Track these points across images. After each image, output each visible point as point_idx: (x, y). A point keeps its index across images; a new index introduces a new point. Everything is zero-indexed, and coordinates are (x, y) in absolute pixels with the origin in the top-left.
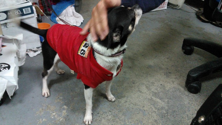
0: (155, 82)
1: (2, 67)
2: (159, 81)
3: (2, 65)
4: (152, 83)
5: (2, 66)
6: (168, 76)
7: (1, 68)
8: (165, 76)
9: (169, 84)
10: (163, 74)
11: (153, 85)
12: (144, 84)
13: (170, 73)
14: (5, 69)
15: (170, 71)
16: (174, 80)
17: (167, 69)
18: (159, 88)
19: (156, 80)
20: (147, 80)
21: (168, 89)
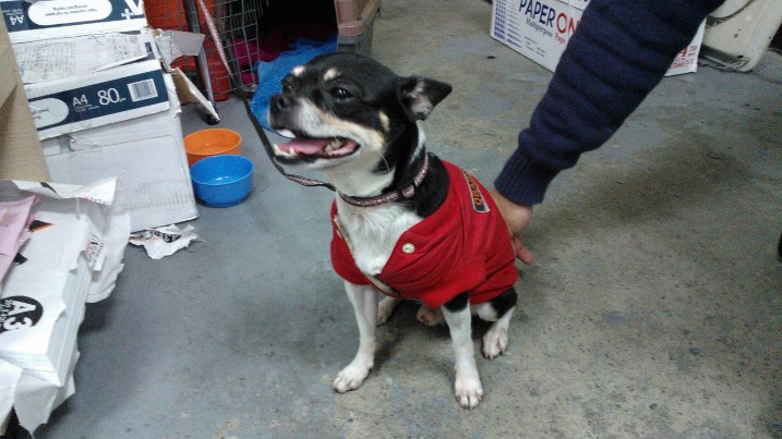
0: (629, 395)
1: (11, 313)
2: (644, 389)
4: (614, 396)
5: (12, 308)
6: (684, 368)
8: (673, 368)
9: (686, 405)
10: (666, 356)
11: (618, 406)
12: (579, 398)
13: (693, 352)
15: (695, 344)
16: (711, 385)
17: (686, 332)
18: (644, 423)
19: (634, 382)
20: (592, 383)
21: (680, 431)
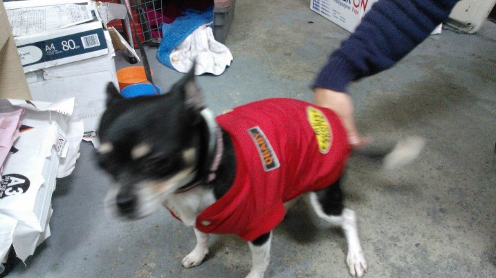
0: (402, 237)
1: (9, 185)
2: (412, 234)
3: (11, 178)
4: (392, 238)
5: (10, 181)
6: (437, 221)
7: (7, 187)
8: (430, 221)
9: (438, 244)
10: (425, 214)
11: (395, 245)
12: (371, 239)
13: (442, 211)
14: (14, 192)
15: (443, 206)
16: (453, 232)
17: (437, 199)
18: (412, 255)
19: (405, 230)
20: (379, 231)
21: (434, 261)
